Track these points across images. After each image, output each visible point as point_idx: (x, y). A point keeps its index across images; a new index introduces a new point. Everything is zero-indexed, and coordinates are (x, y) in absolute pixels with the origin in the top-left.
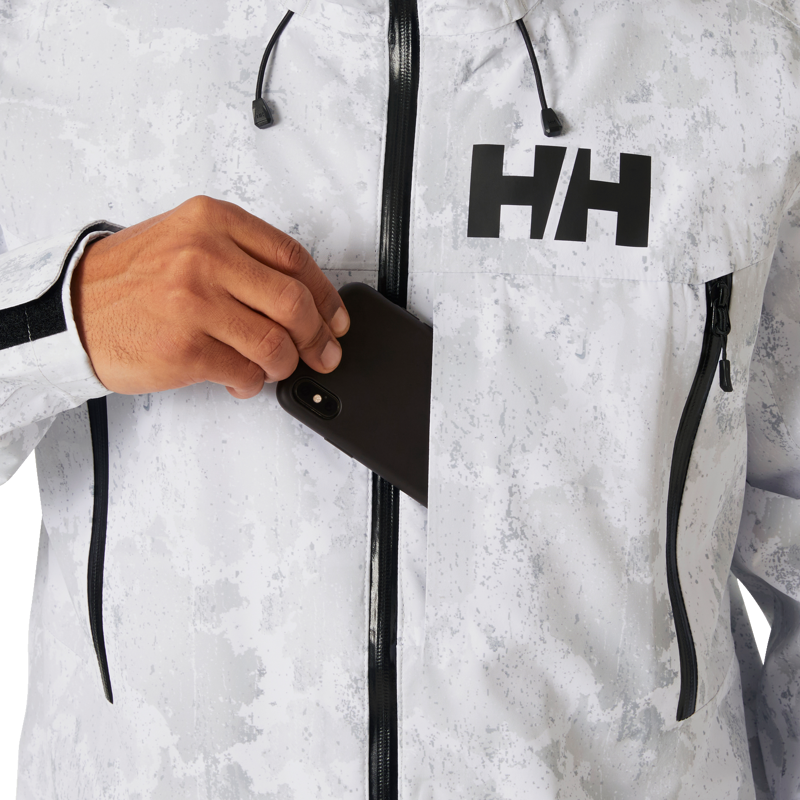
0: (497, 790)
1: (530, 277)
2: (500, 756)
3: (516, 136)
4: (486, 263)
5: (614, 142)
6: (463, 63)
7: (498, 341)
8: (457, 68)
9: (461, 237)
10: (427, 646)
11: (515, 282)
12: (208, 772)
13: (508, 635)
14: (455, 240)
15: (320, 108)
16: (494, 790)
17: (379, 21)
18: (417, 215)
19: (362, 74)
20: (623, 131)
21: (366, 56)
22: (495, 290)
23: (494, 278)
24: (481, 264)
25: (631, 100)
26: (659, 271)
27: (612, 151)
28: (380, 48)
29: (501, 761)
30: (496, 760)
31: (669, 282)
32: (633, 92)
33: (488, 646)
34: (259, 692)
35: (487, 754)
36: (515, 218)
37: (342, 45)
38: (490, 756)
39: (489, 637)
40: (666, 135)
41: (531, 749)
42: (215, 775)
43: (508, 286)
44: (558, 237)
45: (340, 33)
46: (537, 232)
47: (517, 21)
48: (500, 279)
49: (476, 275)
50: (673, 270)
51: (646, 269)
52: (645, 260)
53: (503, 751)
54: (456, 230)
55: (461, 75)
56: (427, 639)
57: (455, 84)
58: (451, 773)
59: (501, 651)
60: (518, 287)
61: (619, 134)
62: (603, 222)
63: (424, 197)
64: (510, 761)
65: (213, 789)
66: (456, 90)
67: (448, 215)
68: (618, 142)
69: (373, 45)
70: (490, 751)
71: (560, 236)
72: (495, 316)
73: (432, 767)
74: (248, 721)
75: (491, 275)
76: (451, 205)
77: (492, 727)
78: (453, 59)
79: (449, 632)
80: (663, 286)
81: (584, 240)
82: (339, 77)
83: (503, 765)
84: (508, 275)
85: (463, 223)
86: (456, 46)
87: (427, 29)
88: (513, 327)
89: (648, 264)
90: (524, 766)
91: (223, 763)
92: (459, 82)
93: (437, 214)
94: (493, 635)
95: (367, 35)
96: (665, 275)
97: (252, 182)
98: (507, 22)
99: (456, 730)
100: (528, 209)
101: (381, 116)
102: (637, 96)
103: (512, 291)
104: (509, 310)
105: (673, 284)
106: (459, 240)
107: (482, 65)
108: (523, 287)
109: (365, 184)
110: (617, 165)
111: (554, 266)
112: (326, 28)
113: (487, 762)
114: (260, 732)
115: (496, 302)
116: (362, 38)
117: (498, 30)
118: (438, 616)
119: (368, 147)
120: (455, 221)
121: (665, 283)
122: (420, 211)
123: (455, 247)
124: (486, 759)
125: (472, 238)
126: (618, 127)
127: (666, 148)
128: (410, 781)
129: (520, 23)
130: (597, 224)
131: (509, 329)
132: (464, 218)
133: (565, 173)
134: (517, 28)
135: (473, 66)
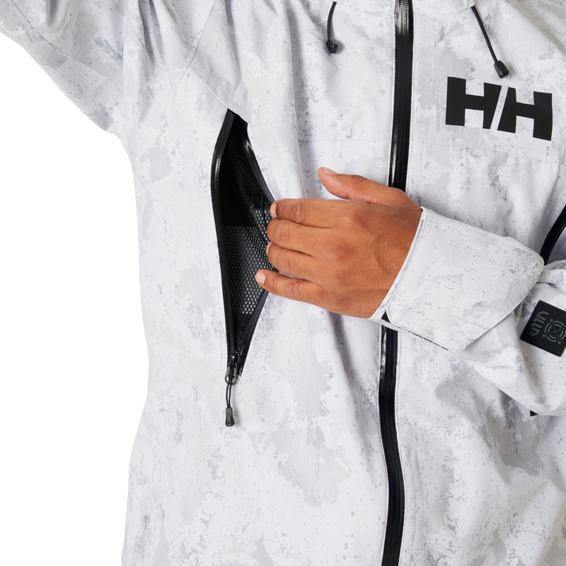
0: (454, 454)
1: (481, 151)
2: (455, 432)
3: (472, 75)
4: (457, 140)
5: (529, 86)
6: (440, 29)
7: (462, 189)
8: (436, 33)
9: (442, 125)
10: (415, 368)
11: (473, 153)
12: (309, 428)
13: (462, 363)
14: (438, 126)
15: (355, 53)
16: (451, 453)
17: (390, 4)
18: (415, 110)
19: (379, 35)
20: (535, 79)
21: (381, 25)
22: (461, 158)
23: (461, 150)
24: (454, 141)
25: (541, 58)
26: (555, 157)
27: (528, 90)
28: (390, 20)
29: (456, 435)
30: (453, 435)
31: (560, 164)
32: (543, 53)
33: (451, 369)
34: (329, 388)
35: (448, 431)
36: (474, 117)
37: (367, 19)
38: (449, 432)
39: (452, 364)
40: (562, 80)
41: (474, 428)
42: (312, 431)
43: (469, 155)
44: (499, 129)
45: (366, 11)
46: (487, 124)
47: (472, 8)
48: (464, 151)
49: (450, 147)
50: (563, 157)
51: (548, 154)
52: (548, 148)
53: (457, 429)
54: (438, 120)
55: (439, 37)
56: (415, 364)
57: (435, 41)
58: (427, 442)
59: (457, 372)
60: (475, 156)
61: (533, 81)
62: (525, 124)
63: (419, 100)
64: (461, 435)
65: (310, 439)
66: (436, 45)
67: (434, 111)
68: (532, 85)
69: (385, 18)
70: (449, 429)
71: (500, 128)
72: (461, 173)
73: (417, 439)
74: (323, 403)
75: (459, 148)
76: (435, 106)
77: (451, 415)
78: (434, 27)
79: (429, 360)
80: (555, 166)
81: (514, 132)
82: (365, 36)
83: (457, 438)
84: (468, 149)
85: (443, 117)
86: (435, 20)
87: (418, 9)
88: (471, 180)
89: (549, 151)
90: (470, 438)
91: (314, 425)
92: (437, 40)
93: (427, 110)
94: (454, 363)
95: (382, 12)
96: (558, 160)
97: (317, 90)
98: (466, 7)
99: (429, 416)
100: (481, 113)
101: (392, 57)
102: (545, 55)
103: (471, 159)
104: (469, 170)
105: (561, 166)
106: (441, 126)
107: (452, 30)
108: (478, 157)
109: (384, 91)
110: (532, 97)
111: (496, 146)
112: (356, 9)
113: (448, 436)
114: (328, 411)
115: (462, 165)
116: (379, 14)
117: (460, 13)
118: (423, 350)
119: (385, 72)
120: (438, 115)
121: (557, 165)
122: (417, 108)
123: (438, 130)
124: (447, 434)
125: (448, 126)
126: (532, 77)
127: (561, 88)
128: (406, 447)
129: (474, 9)
130: (522, 124)
131: (468, 182)
132: (444, 114)
133: (502, 97)
134: (472, 11)
135: (446, 32)
